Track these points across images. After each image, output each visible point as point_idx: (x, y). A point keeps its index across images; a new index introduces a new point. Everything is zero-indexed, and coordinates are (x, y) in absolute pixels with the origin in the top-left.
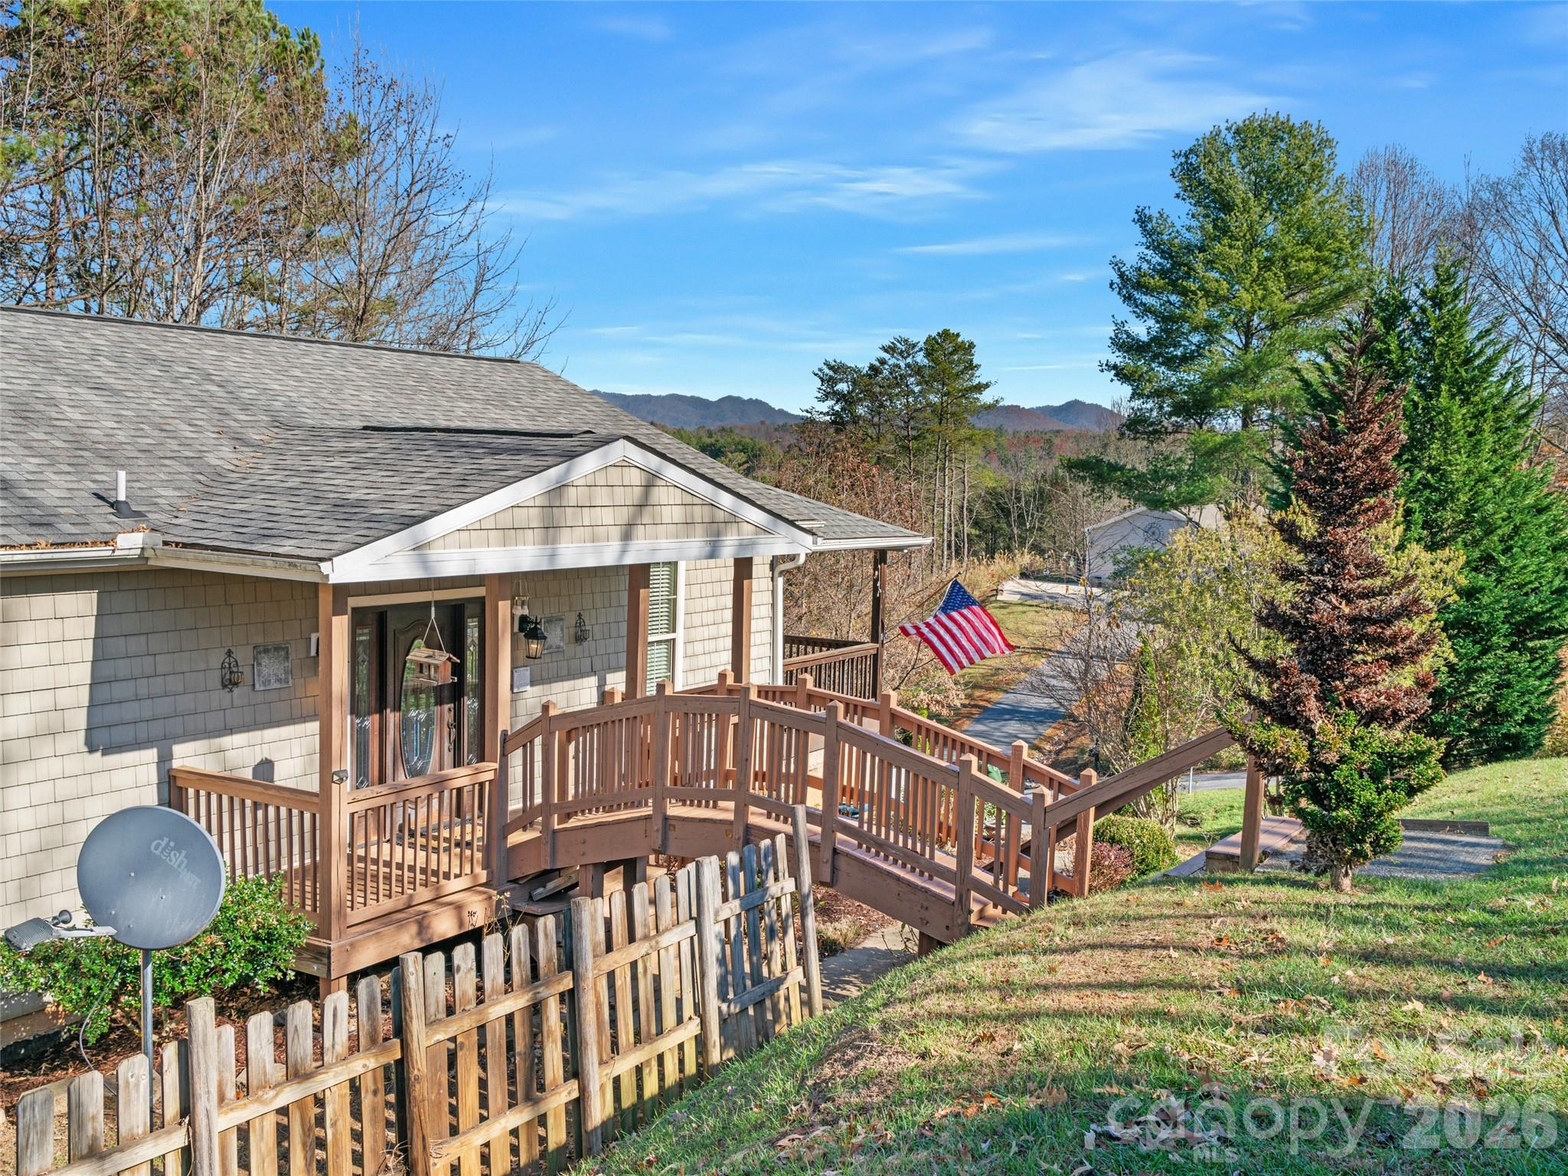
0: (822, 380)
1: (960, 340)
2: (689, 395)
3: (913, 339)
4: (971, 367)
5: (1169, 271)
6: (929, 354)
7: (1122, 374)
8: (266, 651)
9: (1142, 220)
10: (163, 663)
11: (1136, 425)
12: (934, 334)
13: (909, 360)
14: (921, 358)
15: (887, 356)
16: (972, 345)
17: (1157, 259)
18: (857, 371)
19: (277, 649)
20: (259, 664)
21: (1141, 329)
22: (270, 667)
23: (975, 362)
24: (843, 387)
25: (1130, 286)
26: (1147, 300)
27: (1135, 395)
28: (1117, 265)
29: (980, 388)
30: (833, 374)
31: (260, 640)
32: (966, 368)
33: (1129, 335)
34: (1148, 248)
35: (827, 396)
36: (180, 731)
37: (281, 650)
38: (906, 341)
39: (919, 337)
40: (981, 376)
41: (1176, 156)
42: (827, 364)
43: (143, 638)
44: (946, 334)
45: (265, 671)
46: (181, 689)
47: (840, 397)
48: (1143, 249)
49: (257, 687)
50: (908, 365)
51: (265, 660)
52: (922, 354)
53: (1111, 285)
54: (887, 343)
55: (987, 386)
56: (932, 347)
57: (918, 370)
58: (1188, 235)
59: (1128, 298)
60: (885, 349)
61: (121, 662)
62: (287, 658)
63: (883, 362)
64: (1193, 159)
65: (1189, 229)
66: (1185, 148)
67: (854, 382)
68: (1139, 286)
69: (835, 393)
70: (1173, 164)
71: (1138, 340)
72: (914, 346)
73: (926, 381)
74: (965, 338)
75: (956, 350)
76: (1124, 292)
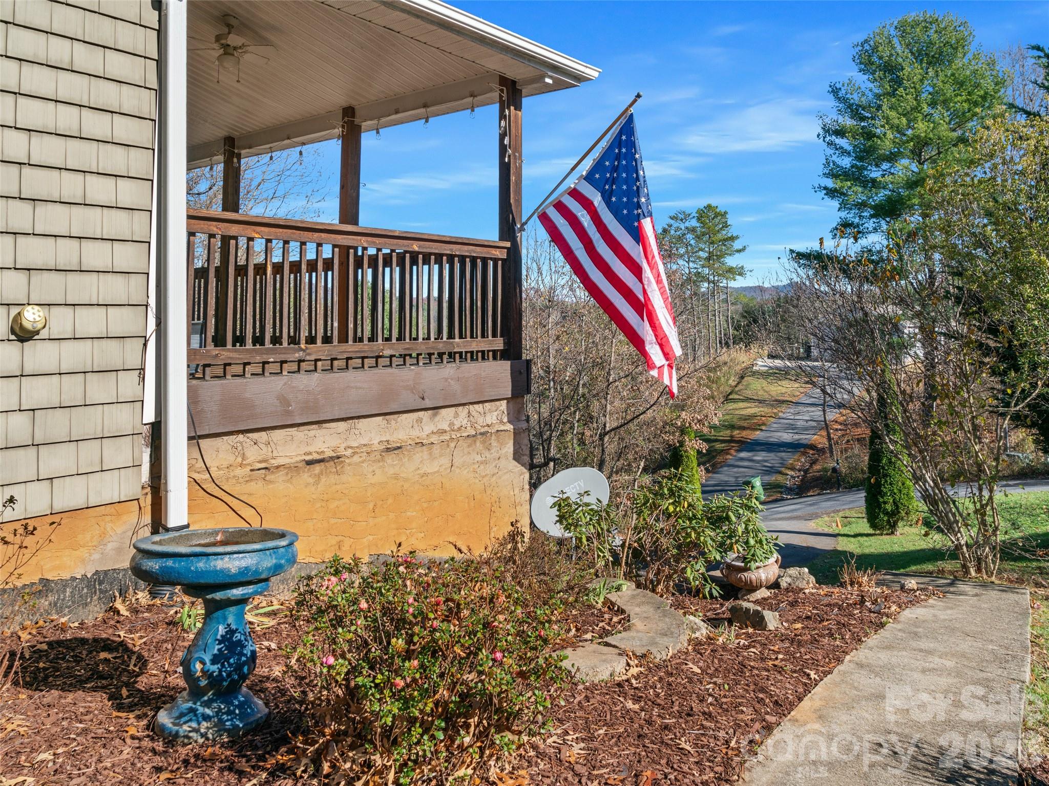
1: (718, 210)
3: (688, 211)
4: (726, 225)
6: (699, 219)
9: (835, 91)
12: (702, 207)
13: (687, 224)
14: (694, 223)
15: (672, 222)
16: (726, 213)
23: (729, 223)
25: (829, 134)
29: (732, 239)
32: (723, 227)
38: (684, 212)
39: (693, 210)
40: (734, 232)
44: (709, 207)
50: (686, 227)
52: (694, 220)
54: (672, 214)
55: (737, 237)
56: (701, 215)
57: (693, 230)
59: (830, 144)
60: (671, 218)
63: (670, 226)
64: (867, 46)
66: (860, 41)
68: (839, 132)
70: (853, 53)
72: (690, 215)
73: (698, 238)
74: (721, 209)
75: (716, 217)
76: (828, 139)
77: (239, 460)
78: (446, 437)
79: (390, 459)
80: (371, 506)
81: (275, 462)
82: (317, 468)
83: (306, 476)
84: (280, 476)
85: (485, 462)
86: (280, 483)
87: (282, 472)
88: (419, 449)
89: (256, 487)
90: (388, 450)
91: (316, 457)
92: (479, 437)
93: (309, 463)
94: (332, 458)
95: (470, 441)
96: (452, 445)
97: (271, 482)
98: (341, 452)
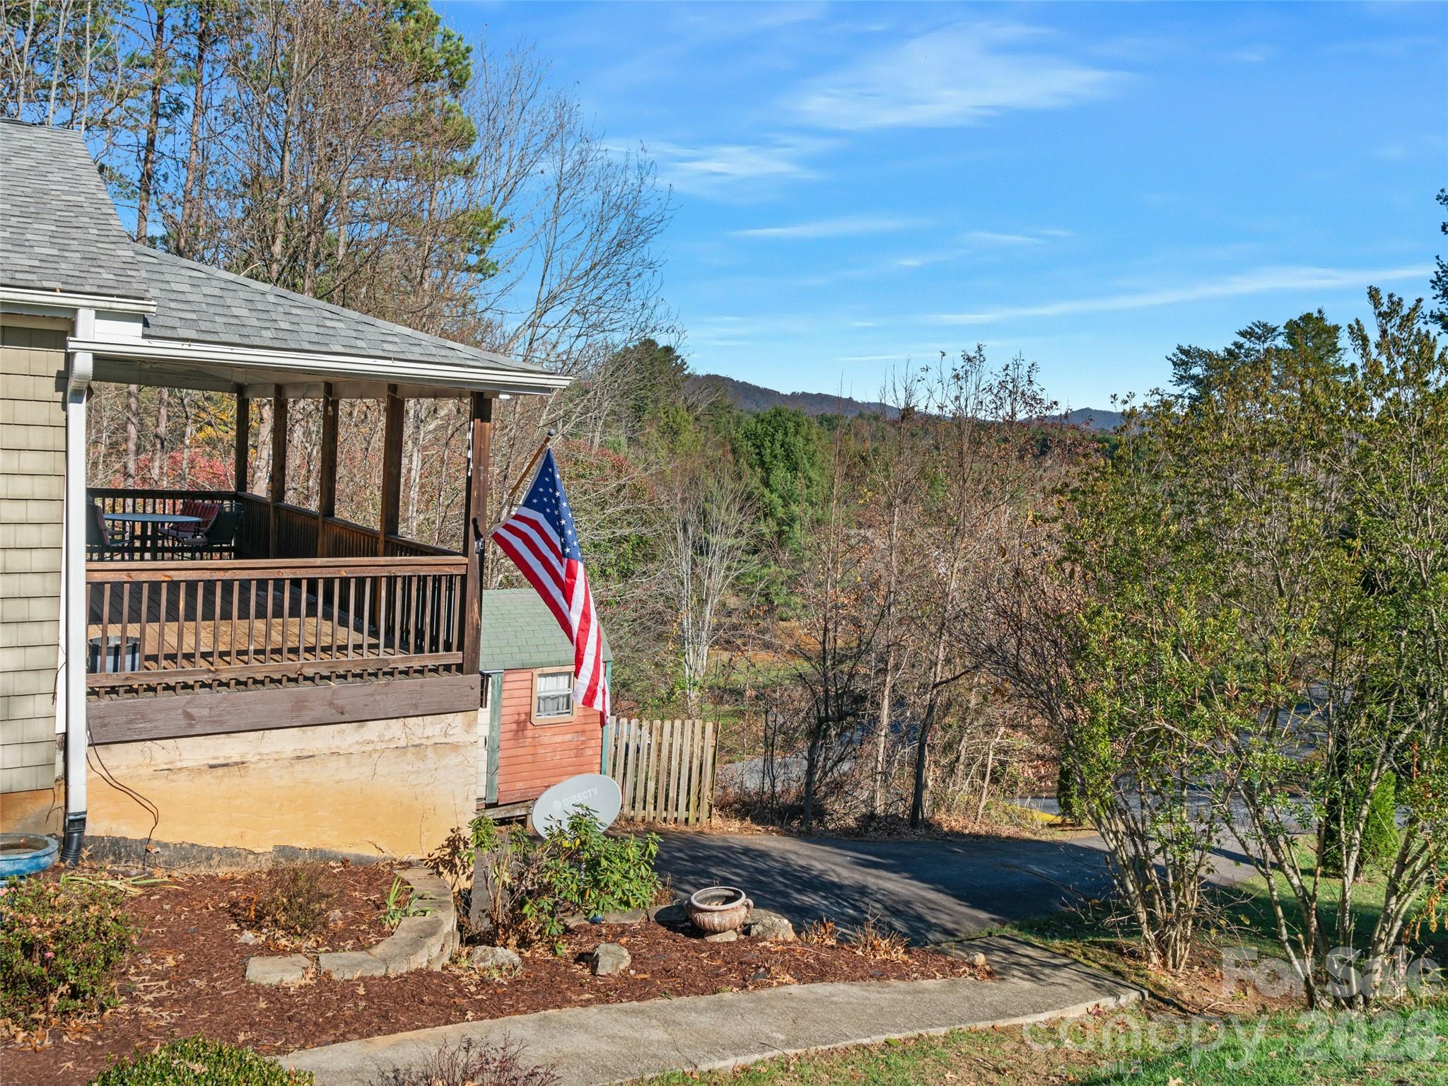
0: (1175, 364)
1: (1325, 323)
3: (1272, 323)
4: (1334, 350)
6: (1290, 337)
12: (1296, 318)
13: (1268, 344)
14: (1281, 342)
15: (1242, 340)
16: (1335, 328)
18: (1211, 355)
23: (1338, 345)
24: (1197, 371)
30: (1185, 358)
32: (1329, 351)
35: (1181, 380)
38: (1265, 325)
42: (1180, 348)
44: (1307, 318)
47: (1197, 382)
50: (1267, 350)
52: (1282, 337)
54: (1243, 328)
56: (1293, 329)
57: (1277, 353)
60: (1243, 334)
63: (1239, 346)
67: (1209, 367)
69: (1190, 377)
72: (1274, 330)
74: (1329, 321)
75: (1318, 334)
77: (148, 761)
78: (369, 748)
79: (299, 766)
80: (277, 805)
81: (179, 765)
82: (220, 771)
83: (209, 777)
84: (182, 777)
85: (418, 772)
86: (182, 781)
87: (184, 774)
88: (335, 758)
89: (160, 784)
90: (299, 758)
91: (222, 761)
92: (411, 749)
93: (212, 767)
94: (236, 764)
95: (398, 752)
96: (376, 755)
97: (173, 781)
98: (249, 758)
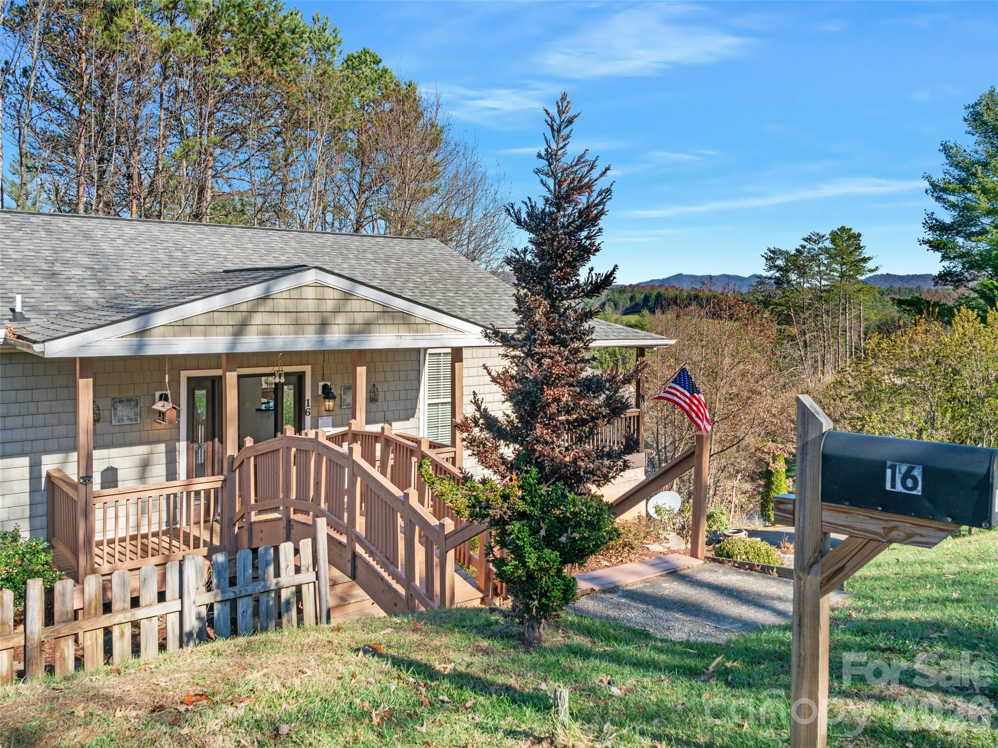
0: (766, 259)
1: (852, 232)
2: (732, 274)
3: (822, 233)
4: (859, 247)
5: (965, 180)
6: (833, 241)
7: (935, 246)
8: (121, 401)
9: (946, 149)
10: (44, 407)
11: (944, 277)
12: (835, 229)
13: (820, 245)
14: (828, 244)
15: (805, 243)
16: (859, 235)
17: (956, 172)
18: (787, 253)
19: (129, 400)
20: (115, 409)
21: (947, 217)
22: (123, 411)
23: (861, 245)
24: (780, 262)
25: (938, 190)
26: (952, 198)
27: (944, 258)
28: (928, 178)
29: (865, 260)
30: (772, 255)
31: (116, 395)
32: (856, 248)
33: (936, 220)
34: (951, 166)
35: (771, 268)
36: (56, 447)
37: (132, 401)
38: (818, 234)
39: (826, 232)
40: (866, 253)
41: (967, 108)
42: (769, 250)
43: (30, 391)
44: (842, 229)
45: (119, 413)
46: (57, 422)
47: (780, 269)
48: (948, 167)
49: (114, 423)
50: (820, 249)
51: (120, 407)
52: (828, 241)
53: (926, 192)
54: (806, 236)
55: (869, 259)
56: (834, 237)
57: (826, 250)
58: (976, 156)
59: (938, 199)
60: (805, 240)
61: (13, 405)
62: (136, 405)
63: (804, 247)
64: (978, 108)
65: (976, 152)
66: (972, 102)
67: (787, 260)
68: (944, 190)
69: (776, 266)
70: (965, 113)
71: (944, 224)
72: (823, 237)
73: (832, 257)
74: (855, 231)
75: (849, 239)
76: (936, 195)
